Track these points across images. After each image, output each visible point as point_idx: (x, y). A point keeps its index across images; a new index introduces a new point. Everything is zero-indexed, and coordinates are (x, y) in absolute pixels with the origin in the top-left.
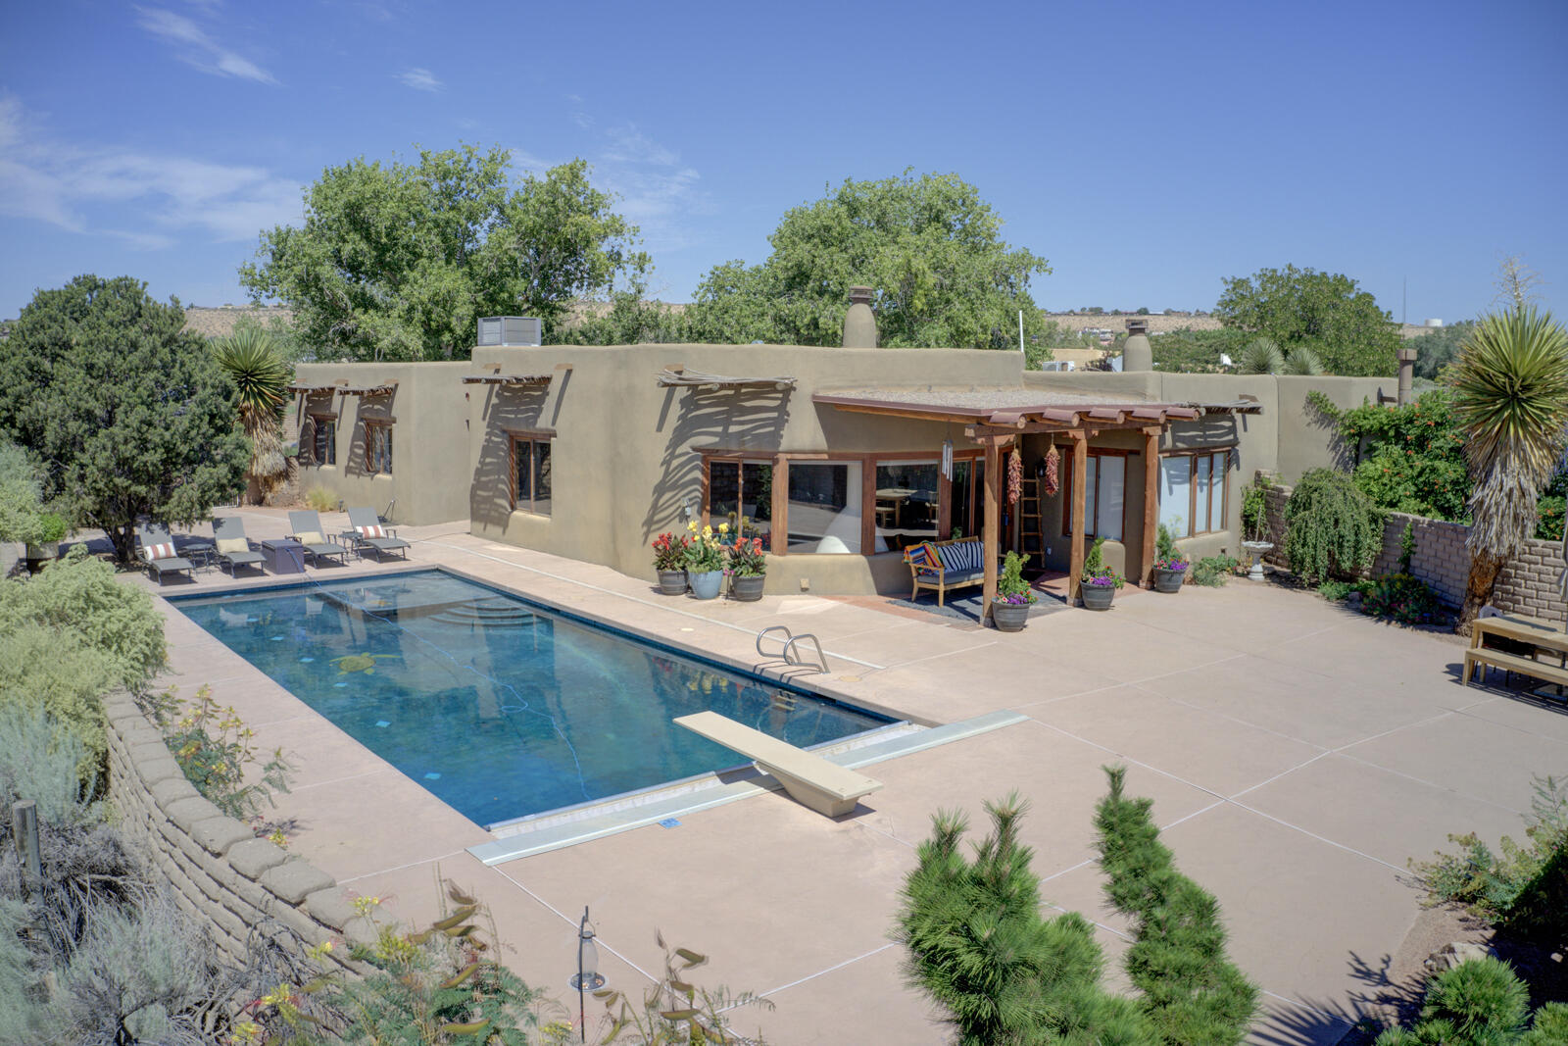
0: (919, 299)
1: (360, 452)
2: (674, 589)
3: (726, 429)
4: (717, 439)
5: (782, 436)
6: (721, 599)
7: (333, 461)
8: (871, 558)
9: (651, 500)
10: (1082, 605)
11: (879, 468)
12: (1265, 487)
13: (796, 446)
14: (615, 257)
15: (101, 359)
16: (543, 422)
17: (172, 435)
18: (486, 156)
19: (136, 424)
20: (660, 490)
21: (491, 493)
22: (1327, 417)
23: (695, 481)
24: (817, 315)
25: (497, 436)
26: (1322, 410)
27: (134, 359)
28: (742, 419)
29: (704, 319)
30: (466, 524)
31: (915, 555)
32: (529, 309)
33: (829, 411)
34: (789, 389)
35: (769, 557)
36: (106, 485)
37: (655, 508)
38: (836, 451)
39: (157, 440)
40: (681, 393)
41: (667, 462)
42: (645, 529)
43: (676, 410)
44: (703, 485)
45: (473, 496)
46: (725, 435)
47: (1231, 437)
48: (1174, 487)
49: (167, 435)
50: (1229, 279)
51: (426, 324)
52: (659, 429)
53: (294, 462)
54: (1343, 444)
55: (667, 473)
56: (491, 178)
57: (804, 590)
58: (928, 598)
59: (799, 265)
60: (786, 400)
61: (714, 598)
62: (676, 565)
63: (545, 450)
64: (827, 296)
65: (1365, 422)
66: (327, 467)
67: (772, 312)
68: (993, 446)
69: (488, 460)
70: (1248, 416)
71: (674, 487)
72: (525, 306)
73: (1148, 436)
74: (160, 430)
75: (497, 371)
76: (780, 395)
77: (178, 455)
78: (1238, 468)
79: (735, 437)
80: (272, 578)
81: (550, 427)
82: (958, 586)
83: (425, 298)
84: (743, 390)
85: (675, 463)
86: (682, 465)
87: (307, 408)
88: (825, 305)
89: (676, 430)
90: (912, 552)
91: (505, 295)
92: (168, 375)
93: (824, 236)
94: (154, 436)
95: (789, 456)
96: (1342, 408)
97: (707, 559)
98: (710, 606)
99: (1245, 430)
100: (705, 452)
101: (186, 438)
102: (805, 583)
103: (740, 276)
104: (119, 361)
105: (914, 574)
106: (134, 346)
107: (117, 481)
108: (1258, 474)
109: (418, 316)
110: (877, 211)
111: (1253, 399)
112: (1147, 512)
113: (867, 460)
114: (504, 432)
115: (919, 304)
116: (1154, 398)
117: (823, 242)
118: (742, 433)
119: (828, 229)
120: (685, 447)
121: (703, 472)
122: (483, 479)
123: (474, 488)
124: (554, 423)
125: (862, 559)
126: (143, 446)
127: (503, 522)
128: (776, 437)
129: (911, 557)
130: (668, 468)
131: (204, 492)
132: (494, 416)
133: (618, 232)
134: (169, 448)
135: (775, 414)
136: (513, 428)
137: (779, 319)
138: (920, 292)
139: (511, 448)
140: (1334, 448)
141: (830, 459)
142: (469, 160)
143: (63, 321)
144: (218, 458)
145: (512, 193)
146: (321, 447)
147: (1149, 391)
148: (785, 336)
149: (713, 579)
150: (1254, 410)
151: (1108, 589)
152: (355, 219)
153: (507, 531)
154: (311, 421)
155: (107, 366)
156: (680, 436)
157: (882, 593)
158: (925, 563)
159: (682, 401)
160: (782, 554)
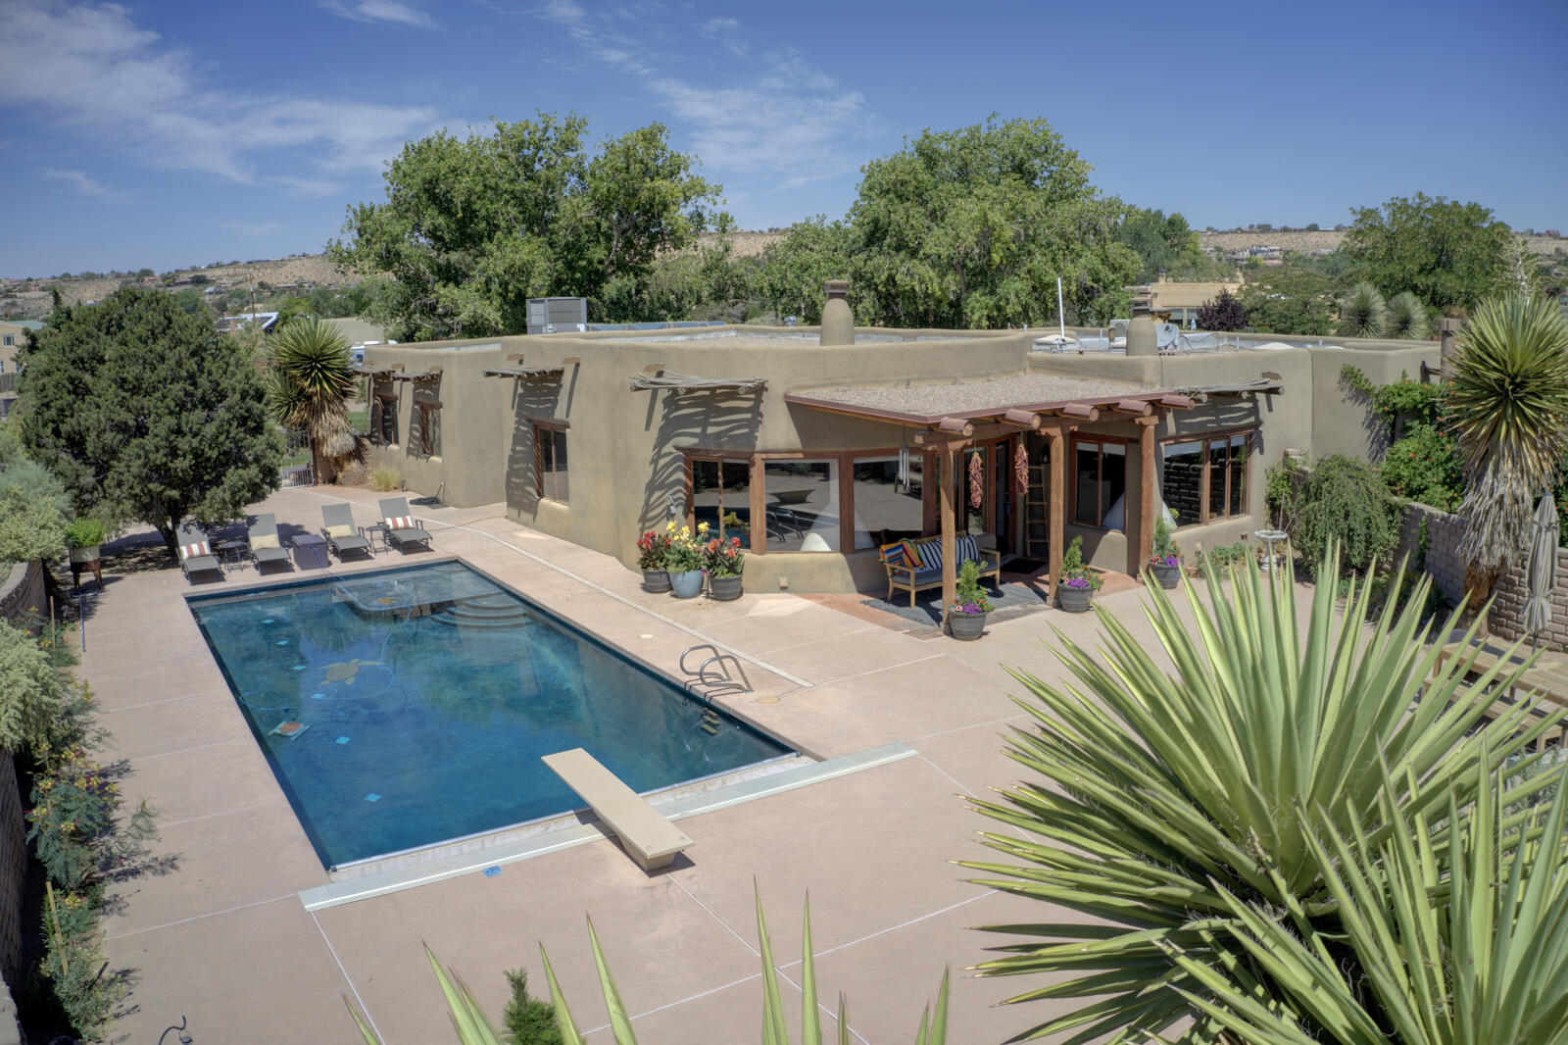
0: (997, 252)
1: (417, 434)
2: (658, 588)
3: (704, 430)
4: (695, 441)
5: (756, 438)
6: (701, 598)
7: (397, 442)
8: (853, 556)
9: (643, 497)
10: (1059, 606)
11: (856, 466)
12: (1290, 468)
13: (770, 446)
14: (698, 218)
15: (132, 372)
16: (559, 414)
17: (200, 442)
18: (562, 124)
19: (163, 434)
20: (651, 488)
21: (522, 481)
22: (1362, 394)
23: (678, 482)
24: (894, 272)
25: (524, 425)
26: (1354, 383)
27: (163, 370)
28: (718, 420)
30: (502, 506)
31: (891, 554)
32: (614, 272)
33: (802, 412)
34: (759, 390)
35: (747, 555)
36: (142, 490)
37: (648, 507)
38: (816, 449)
39: (187, 447)
40: (663, 394)
41: (654, 461)
42: (640, 525)
43: (660, 410)
44: (686, 486)
45: (508, 483)
46: (703, 436)
47: (1252, 419)
49: (195, 442)
50: (1358, 209)
52: (647, 428)
53: (366, 442)
54: (1378, 423)
55: (655, 473)
56: (569, 145)
57: (784, 589)
58: (900, 599)
59: (876, 221)
60: (758, 401)
61: (694, 596)
62: (658, 564)
63: (561, 439)
64: (903, 253)
65: (1398, 399)
66: (393, 447)
67: (850, 269)
68: (948, 451)
69: (518, 448)
70: (1273, 397)
71: (661, 486)
72: (610, 270)
73: (1142, 427)
74: (189, 437)
75: (521, 362)
76: (753, 396)
77: (208, 459)
78: (1262, 452)
79: (713, 436)
80: (298, 574)
81: (564, 418)
82: (925, 587)
83: (500, 270)
84: (718, 391)
85: (662, 462)
86: (667, 465)
87: (374, 389)
88: (902, 261)
89: (661, 428)
90: (888, 551)
91: (583, 263)
92: (195, 384)
93: (897, 191)
94: (183, 444)
95: (764, 456)
96: (1376, 383)
97: (684, 557)
98: (685, 607)
99: (1270, 409)
100: (688, 451)
101: (214, 442)
102: (783, 582)
103: (819, 235)
104: (147, 374)
105: (889, 574)
106: (162, 359)
107: (152, 486)
108: (1286, 455)
109: (495, 287)
110: (958, 162)
111: (1276, 377)
112: (1144, 504)
113: (844, 458)
114: (529, 420)
115: (996, 258)
116: (1152, 384)
117: (900, 197)
118: (718, 435)
119: (903, 183)
120: (668, 448)
121: (686, 473)
122: (516, 466)
123: (509, 475)
124: (567, 416)
125: (840, 557)
126: (173, 452)
127: (532, 508)
128: (751, 438)
129: (887, 556)
130: (655, 468)
131: (233, 494)
132: (521, 404)
133: (702, 192)
134: (197, 454)
135: (749, 416)
136: (537, 418)
137: (858, 276)
138: (998, 245)
139: (536, 440)
140: (1369, 426)
141: (806, 457)
142: (546, 129)
143: (99, 336)
144: (250, 458)
145: (591, 160)
146: (390, 427)
147: (1147, 378)
149: (689, 579)
150: (1274, 391)
151: (1084, 591)
152: (434, 195)
153: (537, 518)
154: (378, 401)
155: (137, 379)
156: (663, 439)
157: (862, 591)
158: (903, 564)
159: (664, 401)
160: (762, 552)
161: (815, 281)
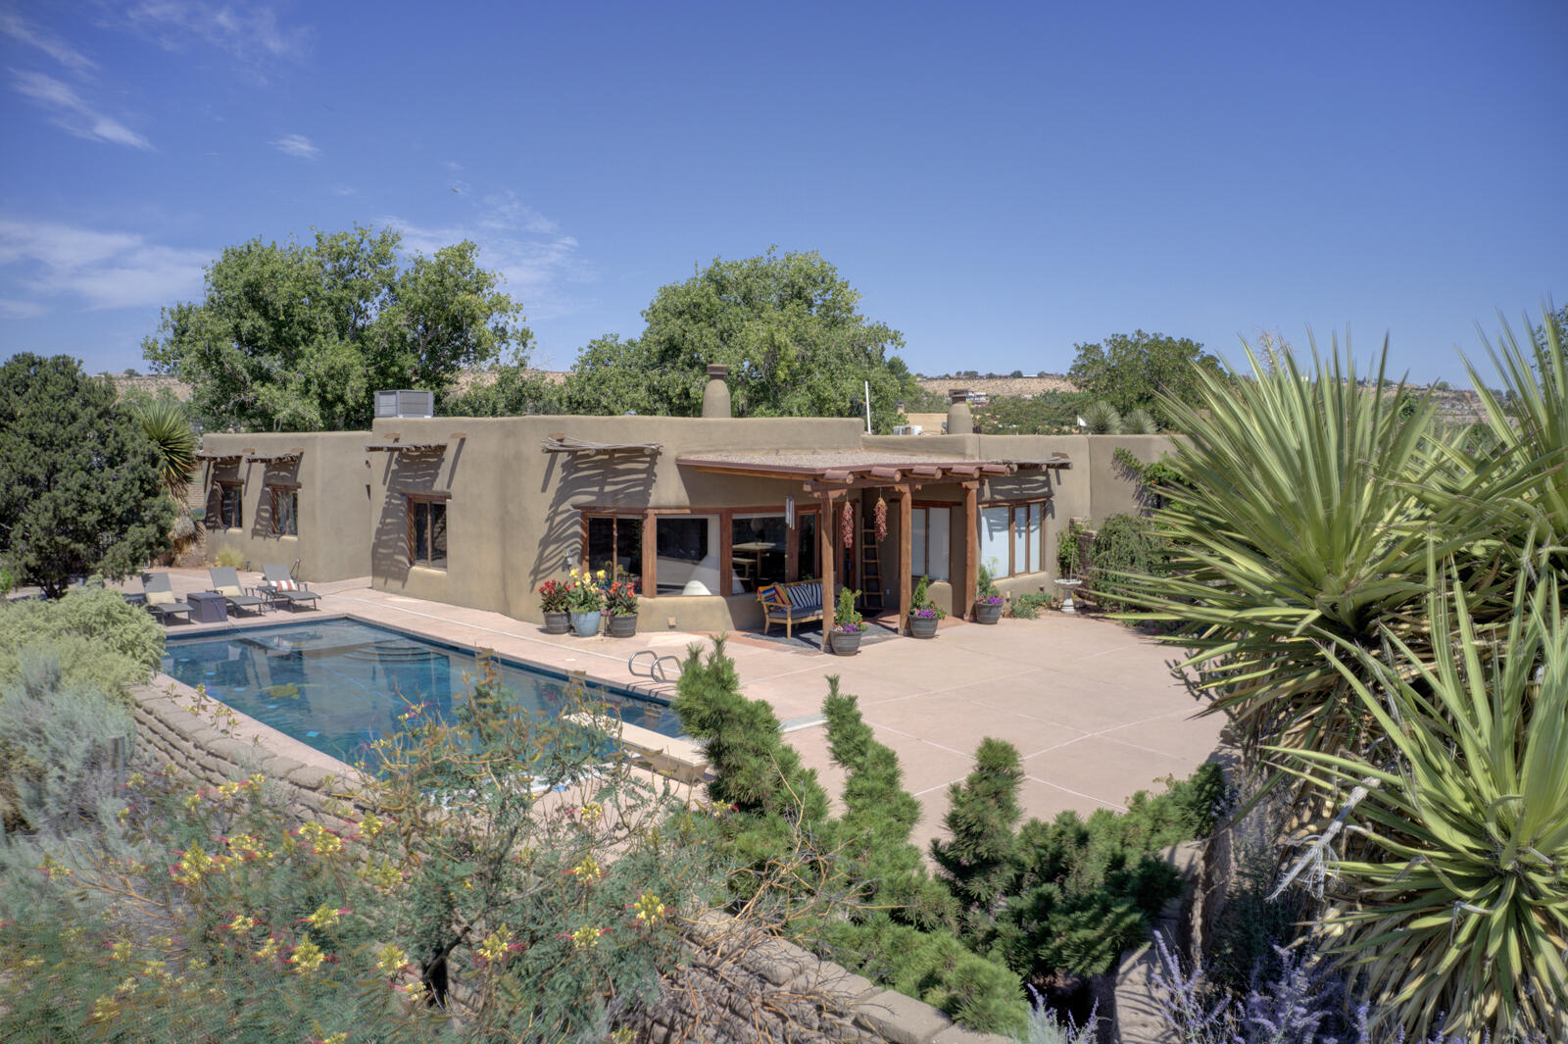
0: (782, 370)
1: (267, 515)
2: (559, 628)
3: (602, 489)
4: (593, 498)
5: (650, 495)
6: (599, 636)
7: (240, 524)
8: (729, 598)
9: (537, 552)
10: (910, 634)
11: (735, 521)
12: (1077, 533)
13: (663, 502)
14: (501, 334)
15: (44, 429)
16: (439, 486)
17: (108, 498)
18: (378, 237)
19: (76, 488)
20: (545, 543)
21: (391, 551)
22: (1131, 470)
23: (575, 534)
24: (688, 386)
25: (396, 498)
26: (1128, 466)
27: (74, 429)
28: (615, 480)
29: (582, 390)
30: (368, 580)
31: (767, 594)
32: (417, 381)
33: (691, 472)
34: (655, 454)
35: (640, 599)
36: (48, 543)
37: (541, 559)
38: (697, 506)
39: (95, 502)
40: (563, 458)
41: (550, 519)
42: (532, 577)
43: (558, 473)
44: (582, 537)
45: (374, 553)
46: (601, 494)
47: (1046, 489)
48: (994, 533)
49: (104, 498)
50: (1081, 346)
51: (322, 398)
52: (544, 490)
54: (1146, 494)
55: (551, 528)
56: (383, 258)
57: (672, 628)
58: (778, 631)
59: (671, 339)
60: (653, 463)
61: (593, 635)
62: (560, 607)
63: (439, 511)
64: (697, 368)
65: (1163, 474)
66: (234, 530)
67: (646, 383)
68: (828, 500)
69: (388, 521)
70: (1061, 471)
71: (557, 540)
72: (414, 379)
73: (967, 490)
74: (97, 493)
75: (397, 440)
76: (648, 459)
77: (113, 515)
78: (1053, 517)
79: (608, 496)
80: (198, 626)
81: (445, 489)
82: (804, 621)
83: (321, 371)
84: (616, 455)
85: (558, 519)
86: (564, 521)
87: (214, 475)
88: (696, 376)
89: (558, 490)
90: (764, 592)
91: (396, 369)
92: (103, 443)
93: (693, 312)
94: (92, 499)
95: (656, 512)
96: (1144, 462)
97: (587, 601)
98: (590, 642)
99: (1059, 483)
100: (584, 509)
101: (119, 501)
102: (672, 621)
103: (616, 351)
104: (60, 431)
105: (766, 611)
106: (73, 418)
107: (59, 539)
108: (1072, 522)
109: (314, 388)
110: (743, 288)
111: (1064, 456)
112: (969, 554)
113: (724, 515)
114: (403, 494)
115: (781, 374)
116: (972, 457)
117: (693, 318)
118: (615, 493)
119: (697, 306)
120: (566, 505)
121: (583, 527)
122: (384, 538)
123: (375, 547)
124: (449, 486)
125: (720, 599)
126: (83, 508)
127: (402, 576)
128: (645, 495)
129: (764, 596)
130: (551, 524)
131: (135, 549)
132: (393, 481)
133: (504, 310)
134: (105, 510)
136: (411, 491)
137: (652, 390)
138: (783, 363)
139: (409, 509)
140: (1138, 498)
141: (692, 513)
142: (362, 241)
143: (8, 395)
144: (146, 519)
145: (402, 273)
146: (228, 511)
147: (969, 451)
148: (658, 405)
149: (590, 619)
150: (1065, 466)
151: (932, 620)
152: (254, 296)
153: (407, 584)
154: (218, 487)
155: (50, 435)
156: (562, 496)
157: (739, 629)
158: (775, 601)
159: (563, 465)
160: (652, 597)
161: (614, 393)
